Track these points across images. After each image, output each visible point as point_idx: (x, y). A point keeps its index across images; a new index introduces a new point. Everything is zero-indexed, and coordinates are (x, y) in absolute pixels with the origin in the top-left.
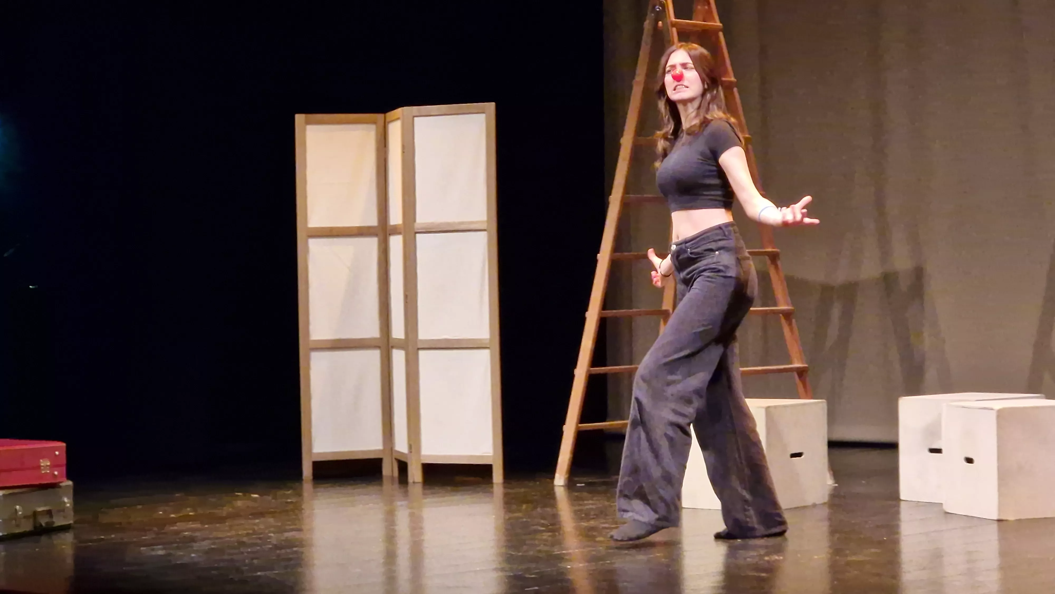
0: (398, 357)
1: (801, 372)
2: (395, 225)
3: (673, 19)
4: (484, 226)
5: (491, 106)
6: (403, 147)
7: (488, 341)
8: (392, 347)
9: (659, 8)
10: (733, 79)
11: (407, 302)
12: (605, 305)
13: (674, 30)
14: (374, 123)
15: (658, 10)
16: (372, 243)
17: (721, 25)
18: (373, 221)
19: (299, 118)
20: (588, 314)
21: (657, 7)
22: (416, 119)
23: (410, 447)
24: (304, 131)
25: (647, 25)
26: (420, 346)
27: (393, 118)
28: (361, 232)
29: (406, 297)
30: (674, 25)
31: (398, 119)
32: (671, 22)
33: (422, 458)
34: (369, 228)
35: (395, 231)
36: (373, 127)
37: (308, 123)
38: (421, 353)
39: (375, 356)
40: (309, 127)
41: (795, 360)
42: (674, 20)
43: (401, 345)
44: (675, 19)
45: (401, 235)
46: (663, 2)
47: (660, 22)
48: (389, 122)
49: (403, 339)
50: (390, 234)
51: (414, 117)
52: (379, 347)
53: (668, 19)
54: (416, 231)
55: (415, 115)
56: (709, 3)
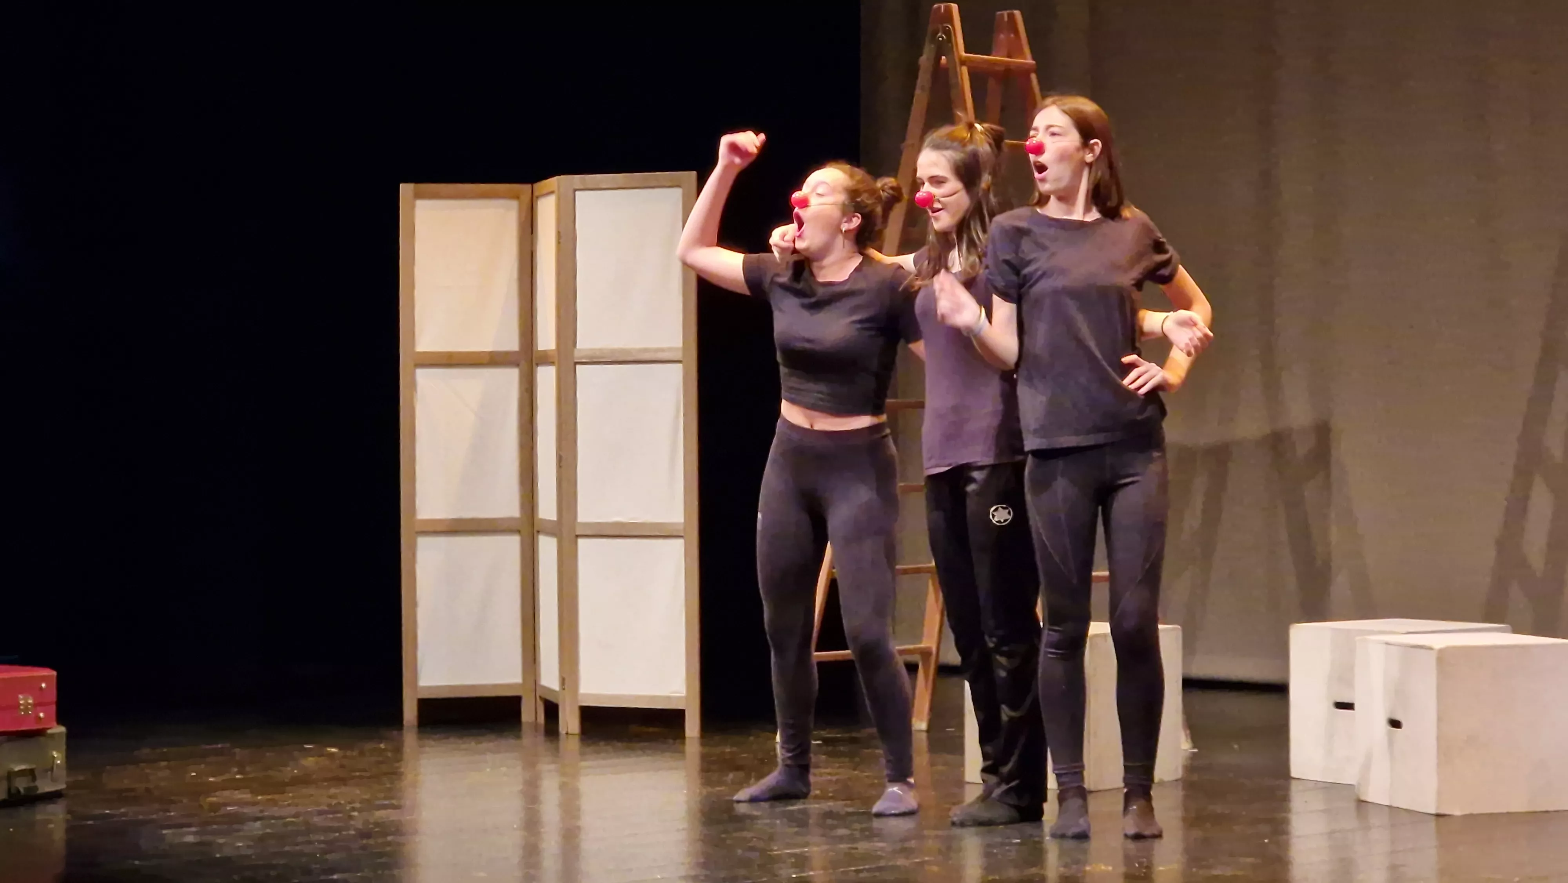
0: (547, 547)
2: (545, 351)
3: (964, 54)
4: (679, 356)
5: (691, 177)
6: (559, 235)
7: (682, 527)
8: (538, 532)
9: (943, 38)
11: (561, 466)
13: (965, 69)
14: (517, 197)
15: (940, 39)
16: (511, 376)
17: (1034, 62)
18: (511, 343)
19: (406, 190)
21: (939, 34)
22: (577, 193)
23: (563, 681)
24: (413, 207)
25: (925, 60)
26: (577, 533)
27: (545, 192)
28: (494, 360)
29: (560, 459)
30: (963, 62)
31: (552, 192)
32: (960, 58)
33: (580, 698)
34: (507, 353)
35: (545, 359)
36: (514, 204)
37: (418, 196)
38: (581, 541)
39: (512, 544)
40: (420, 203)
43: (552, 529)
45: (555, 365)
46: (949, 27)
47: (943, 58)
48: (537, 197)
49: (554, 521)
50: (537, 365)
51: (575, 190)
52: (519, 532)
53: (956, 54)
54: (576, 361)
55: (577, 187)
56: (1016, 32)
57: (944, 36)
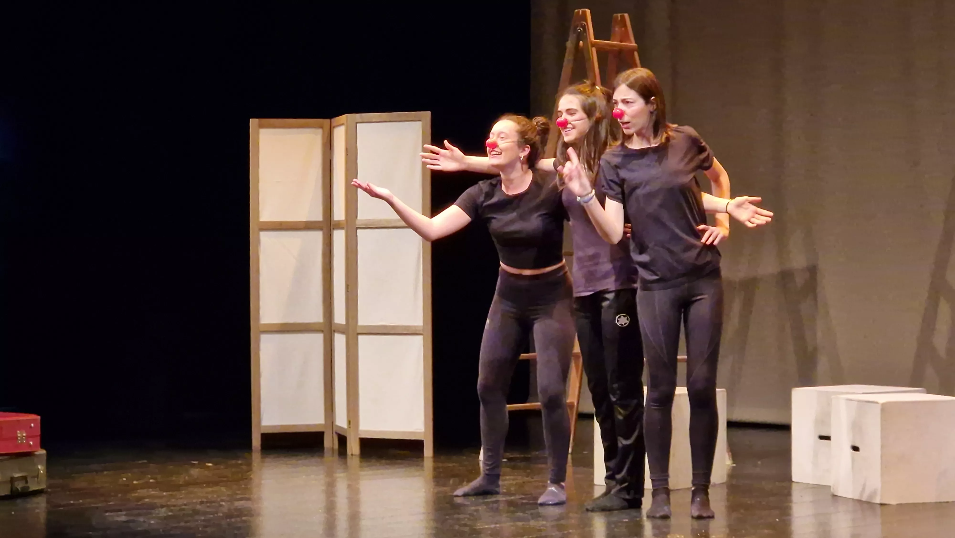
0: (340, 341)
2: (339, 221)
3: (593, 40)
5: (427, 115)
6: (347, 150)
7: (422, 328)
8: (334, 331)
11: (348, 291)
13: (594, 50)
14: (322, 127)
15: (579, 31)
16: (318, 236)
17: (636, 45)
18: (318, 216)
19: (253, 122)
21: (579, 28)
23: (349, 422)
24: (258, 134)
25: (569, 44)
26: (359, 331)
27: (338, 124)
28: (308, 226)
29: (347, 286)
30: (593, 45)
31: (343, 124)
32: (591, 42)
33: (359, 432)
34: (315, 222)
35: (338, 226)
36: (320, 131)
37: (261, 126)
38: (360, 337)
39: (318, 339)
40: (262, 131)
43: (343, 330)
44: (595, 39)
45: (343, 229)
46: (584, 23)
47: (581, 42)
48: (334, 127)
49: (344, 325)
50: (334, 229)
51: (357, 123)
52: (322, 331)
53: (588, 40)
54: (357, 227)
55: (358, 121)
56: (625, 26)
57: (582, 29)
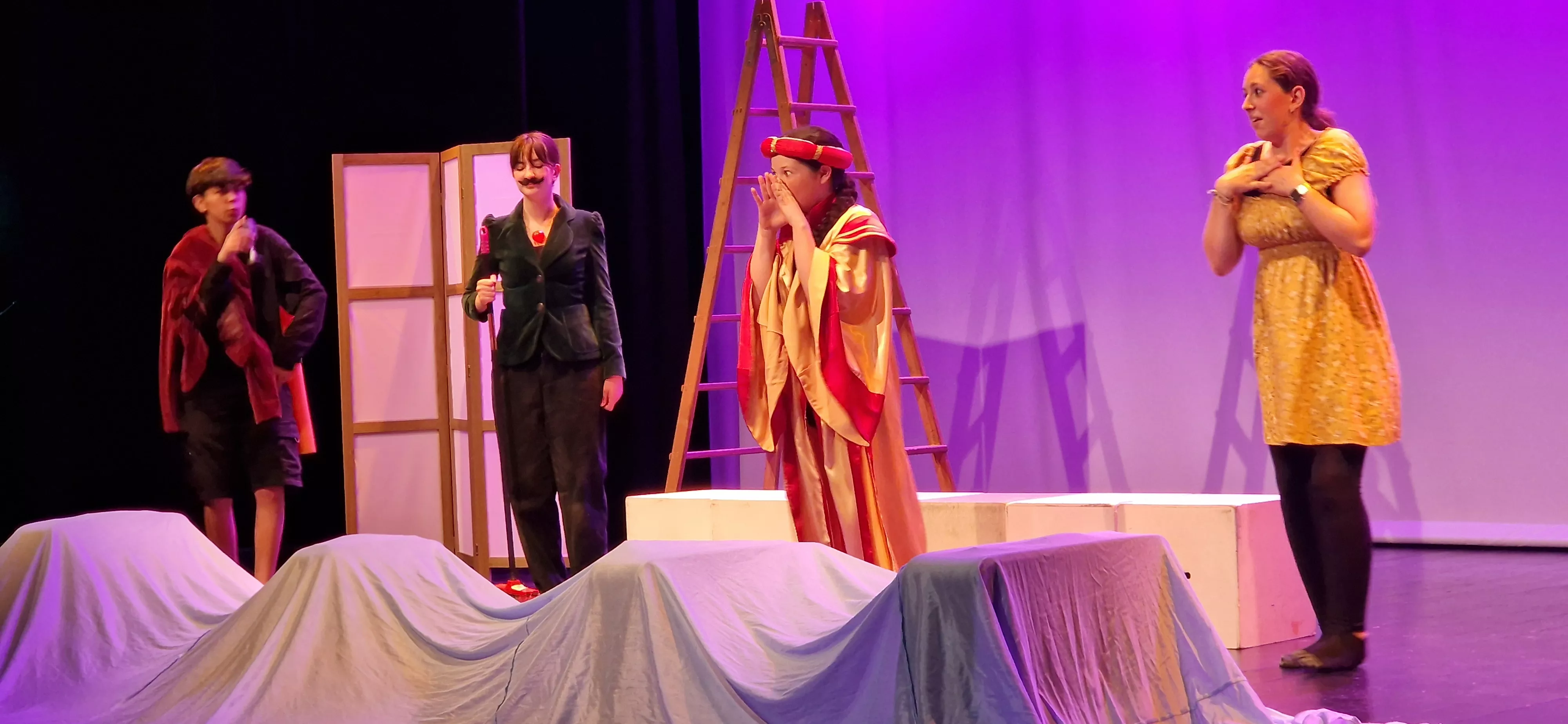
0: (460, 440)
1: (939, 455)
2: (454, 285)
3: (779, 35)
5: (568, 141)
8: (453, 429)
9: (763, 24)
10: (852, 106)
11: (469, 377)
12: (704, 377)
13: (781, 48)
14: (427, 163)
15: (762, 25)
16: (428, 305)
17: (837, 41)
18: (427, 279)
19: (336, 159)
20: (683, 388)
21: (760, 21)
22: (476, 158)
23: (476, 550)
24: (343, 175)
25: (750, 43)
26: (485, 430)
27: (449, 158)
28: (415, 293)
30: (780, 43)
31: (456, 158)
32: (778, 39)
33: (490, 562)
34: (424, 287)
35: (454, 291)
36: (426, 168)
37: (346, 163)
38: (487, 437)
39: (433, 439)
40: (348, 169)
41: (932, 440)
42: (781, 36)
43: (463, 426)
46: (768, 15)
47: (764, 40)
48: (444, 163)
49: (464, 420)
50: (448, 296)
51: (473, 156)
52: (437, 429)
53: (774, 36)
55: (474, 154)
56: (822, 16)
57: (764, 23)
